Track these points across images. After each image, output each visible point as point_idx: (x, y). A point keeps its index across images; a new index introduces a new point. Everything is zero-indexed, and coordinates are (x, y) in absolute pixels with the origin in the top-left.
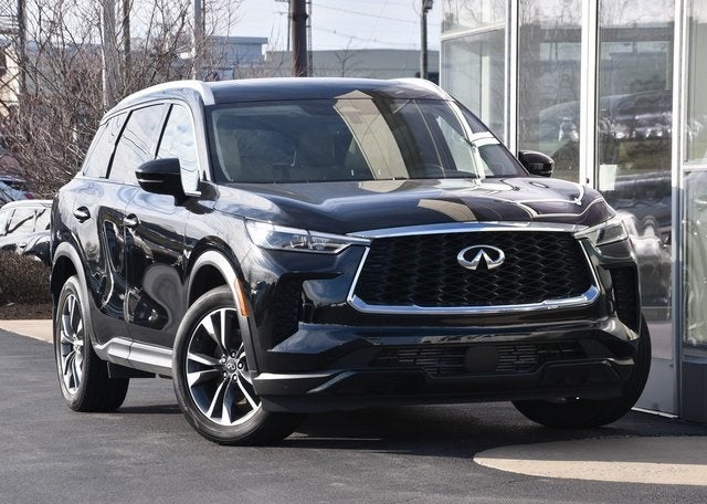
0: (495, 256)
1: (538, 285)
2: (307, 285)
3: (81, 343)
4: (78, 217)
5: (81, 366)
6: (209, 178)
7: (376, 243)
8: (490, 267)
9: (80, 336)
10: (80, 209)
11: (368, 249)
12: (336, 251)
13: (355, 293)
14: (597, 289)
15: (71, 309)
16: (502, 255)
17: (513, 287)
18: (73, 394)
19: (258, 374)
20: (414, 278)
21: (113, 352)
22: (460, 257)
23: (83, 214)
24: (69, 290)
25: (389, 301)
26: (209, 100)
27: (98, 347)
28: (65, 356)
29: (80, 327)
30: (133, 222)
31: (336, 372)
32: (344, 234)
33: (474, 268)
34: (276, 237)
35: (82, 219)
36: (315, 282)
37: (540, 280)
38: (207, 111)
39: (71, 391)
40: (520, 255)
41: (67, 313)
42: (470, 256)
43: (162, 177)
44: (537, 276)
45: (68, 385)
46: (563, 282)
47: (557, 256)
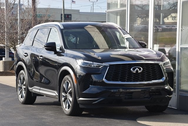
0: (140, 69)
1: (150, 77)
2: (92, 76)
3: (25, 87)
4: (24, 55)
5: (25, 93)
6: (63, 47)
7: (110, 66)
8: (139, 72)
9: (25, 85)
10: (25, 53)
11: (108, 67)
12: (100, 67)
13: (105, 78)
14: (164, 78)
15: (22, 78)
16: (142, 69)
17: (144, 77)
18: (22, 100)
19: (79, 98)
20: (120, 75)
21: (34, 90)
22: (132, 69)
23: (26, 55)
24: (21, 74)
25: (113, 80)
26: (62, 27)
27: (30, 88)
28: (20, 90)
29: (24, 83)
30: (42, 58)
31: (100, 98)
32: (102, 63)
33: (135, 72)
34: (84, 63)
35: (26, 56)
36: (95, 75)
37: (151, 75)
38: (61, 30)
39: (21, 99)
40: (146, 69)
41: (20, 79)
42: (134, 69)
43: (51, 47)
44: (150, 74)
45: (20, 97)
46: (156, 76)
47: (155, 69)
